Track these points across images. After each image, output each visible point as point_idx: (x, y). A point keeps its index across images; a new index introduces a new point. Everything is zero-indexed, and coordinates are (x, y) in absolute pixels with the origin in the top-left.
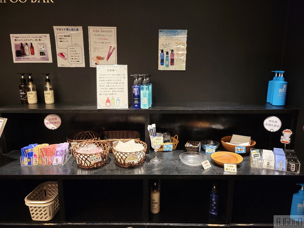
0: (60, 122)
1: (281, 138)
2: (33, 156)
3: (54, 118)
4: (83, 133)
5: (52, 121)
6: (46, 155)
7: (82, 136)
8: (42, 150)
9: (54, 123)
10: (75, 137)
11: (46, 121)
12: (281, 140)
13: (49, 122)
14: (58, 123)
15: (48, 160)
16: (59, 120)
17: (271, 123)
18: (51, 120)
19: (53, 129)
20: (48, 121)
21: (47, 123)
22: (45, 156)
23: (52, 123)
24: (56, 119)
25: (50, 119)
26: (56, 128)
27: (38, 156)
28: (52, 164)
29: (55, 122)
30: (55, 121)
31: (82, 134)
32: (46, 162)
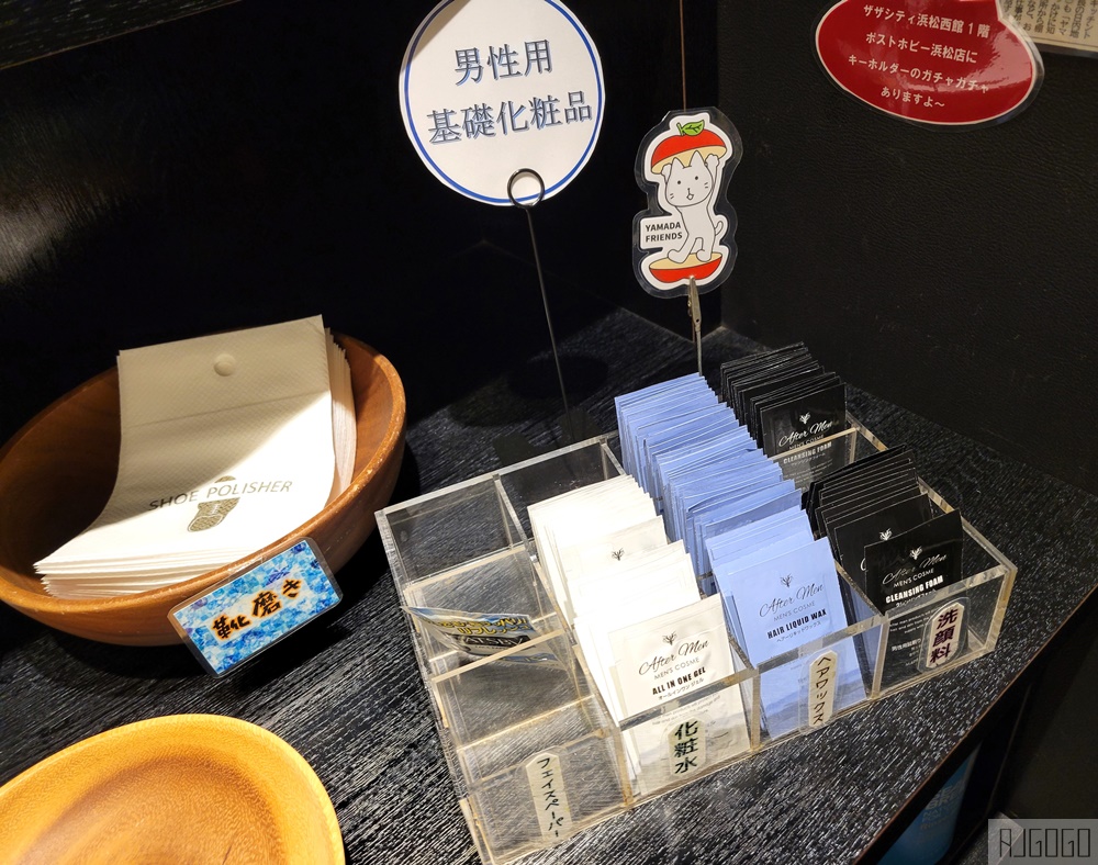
1: (644, 245)
12: (646, 265)
17: (489, 91)
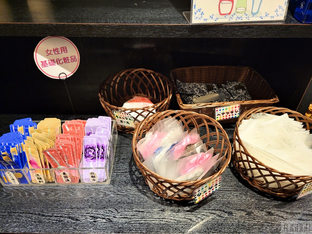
0: (77, 58)
2: (29, 163)
3: (59, 48)
4: (128, 73)
5: (55, 57)
6: (61, 164)
7: (127, 79)
8: (48, 153)
9: (62, 61)
10: (112, 83)
11: (39, 58)
13: (47, 60)
14: (73, 59)
15: (70, 174)
16: (73, 52)
18: (52, 52)
19: (63, 77)
20: (44, 59)
21: (44, 64)
22: (61, 167)
23: (58, 62)
24: (64, 49)
25: (48, 53)
26: (69, 74)
27: (40, 165)
28: (80, 181)
29: (64, 59)
30: (64, 55)
31: (126, 74)
32: (64, 179)
